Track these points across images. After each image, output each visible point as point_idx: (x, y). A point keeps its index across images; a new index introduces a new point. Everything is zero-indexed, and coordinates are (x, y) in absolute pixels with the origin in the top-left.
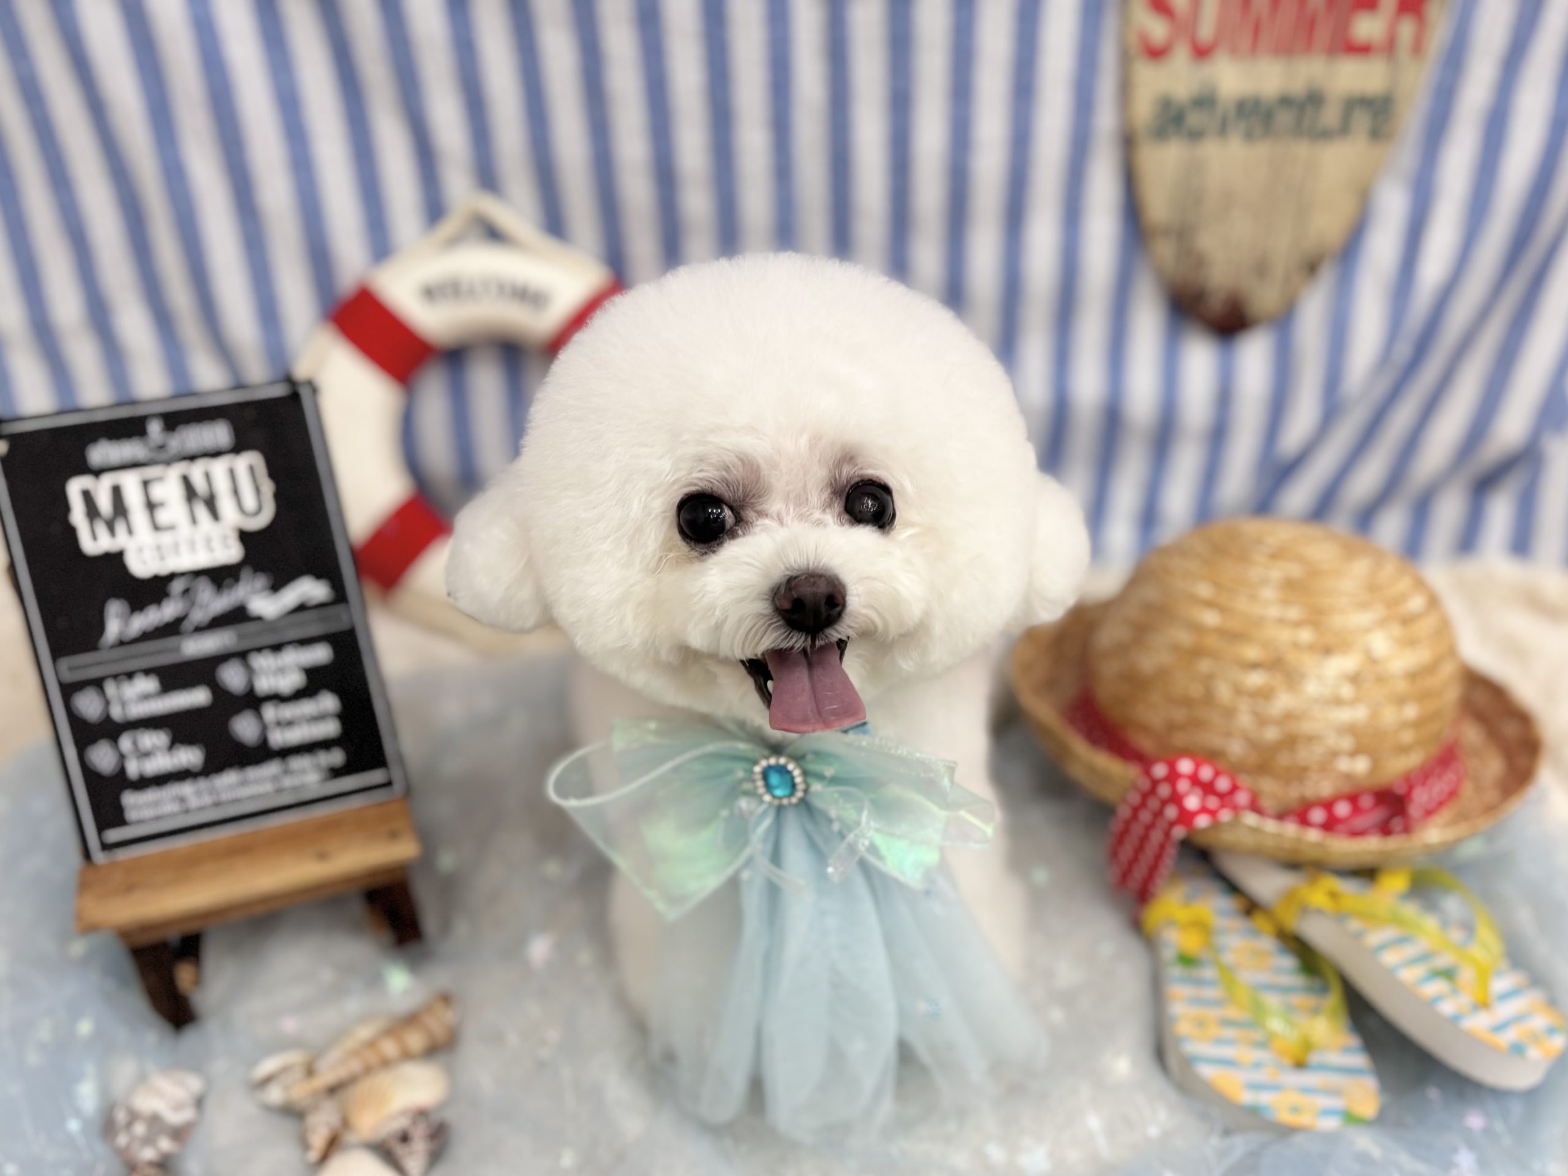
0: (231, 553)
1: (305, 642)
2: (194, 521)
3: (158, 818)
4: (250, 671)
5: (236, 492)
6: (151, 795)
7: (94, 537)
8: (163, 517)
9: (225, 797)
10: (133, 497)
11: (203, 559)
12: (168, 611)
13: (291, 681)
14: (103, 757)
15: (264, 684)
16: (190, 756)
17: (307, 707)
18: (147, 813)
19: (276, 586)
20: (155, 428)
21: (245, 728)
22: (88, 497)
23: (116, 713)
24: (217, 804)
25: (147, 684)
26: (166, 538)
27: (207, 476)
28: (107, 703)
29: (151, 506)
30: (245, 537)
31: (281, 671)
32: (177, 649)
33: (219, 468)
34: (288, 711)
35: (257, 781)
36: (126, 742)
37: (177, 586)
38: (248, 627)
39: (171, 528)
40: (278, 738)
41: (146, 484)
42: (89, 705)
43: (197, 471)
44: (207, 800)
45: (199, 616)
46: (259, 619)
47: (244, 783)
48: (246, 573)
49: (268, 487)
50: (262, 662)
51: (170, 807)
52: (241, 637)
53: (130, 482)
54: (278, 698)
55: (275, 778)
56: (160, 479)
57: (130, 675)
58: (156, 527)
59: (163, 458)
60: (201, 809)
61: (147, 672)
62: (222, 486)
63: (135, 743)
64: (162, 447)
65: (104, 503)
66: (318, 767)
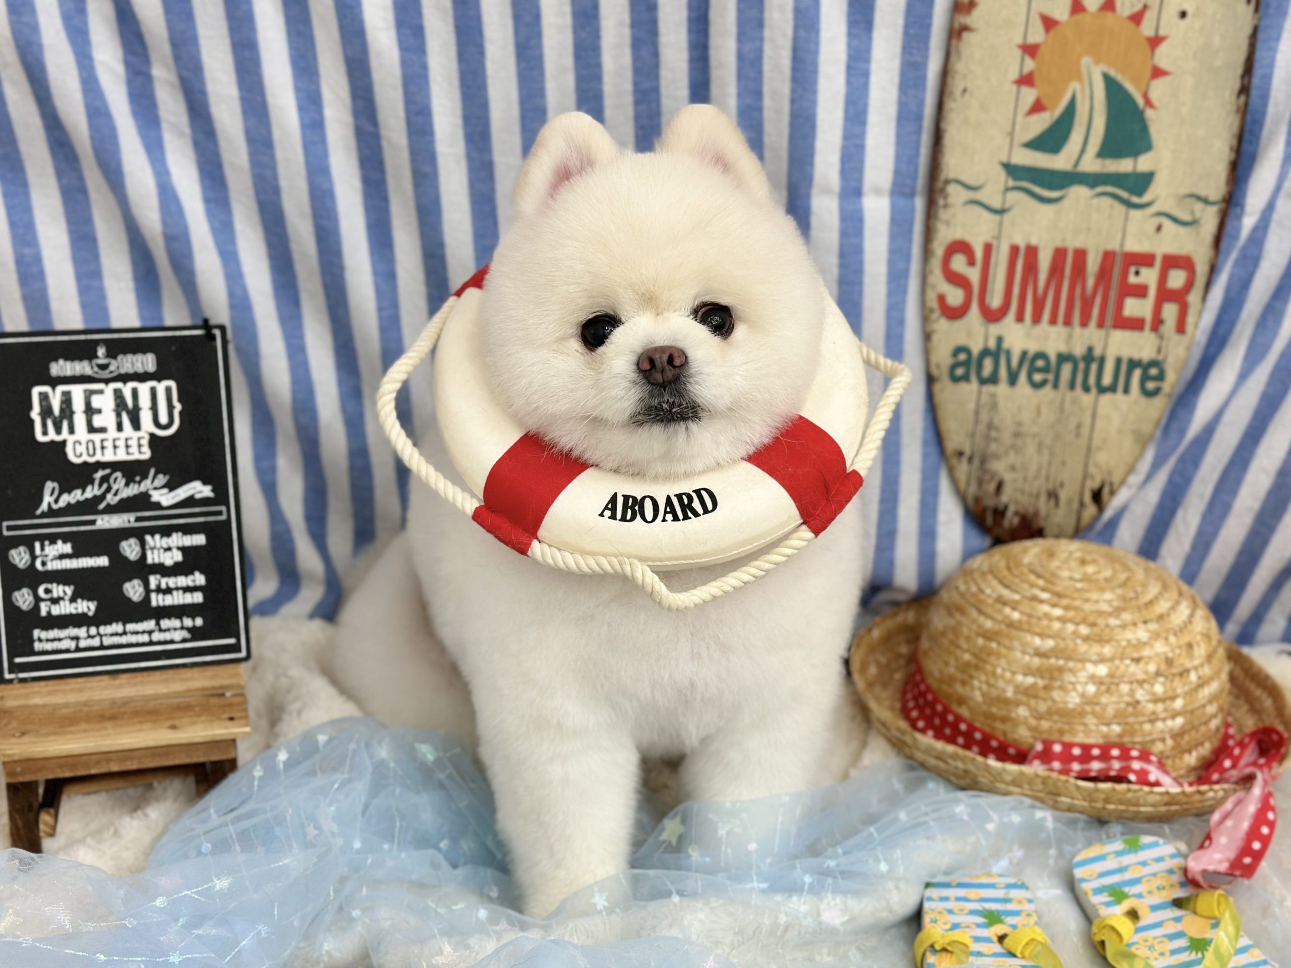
0: (142, 452)
1: (187, 530)
2: (120, 427)
3: (58, 651)
4: (144, 547)
5: (154, 410)
6: (54, 633)
7: (45, 430)
8: (97, 421)
10: (78, 405)
11: (121, 456)
12: (91, 492)
13: (171, 558)
14: (23, 599)
15: (152, 558)
16: (86, 607)
17: (182, 581)
18: (49, 646)
19: (173, 485)
20: (101, 353)
21: (133, 590)
22: (45, 401)
23: (40, 566)
24: (102, 647)
25: (67, 548)
26: (97, 437)
27: (135, 393)
28: (34, 557)
29: (90, 411)
30: (154, 442)
31: (169, 549)
32: (93, 522)
33: (144, 388)
34: (168, 581)
35: (136, 633)
36: (43, 590)
37: (100, 473)
38: (149, 512)
39: (103, 430)
40: (156, 600)
41: (88, 395)
42: (20, 558)
43: (127, 390)
44: (96, 642)
45: (111, 499)
46: (158, 506)
47: (125, 633)
48: (152, 470)
49: (178, 407)
50: (155, 541)
51: (67, 644)
53: (77, 392)
54: (161, 570)
55: (150, 633)
56: (101, 392)
57: (53, 539)
58: (91, 429)
59: (103, 377)
60: (90, 648)
61: (65, 538)
62: (145, 402)
63: (50, 592)
64: (103, 367)
65: (56, 405)
66: (184, 628)
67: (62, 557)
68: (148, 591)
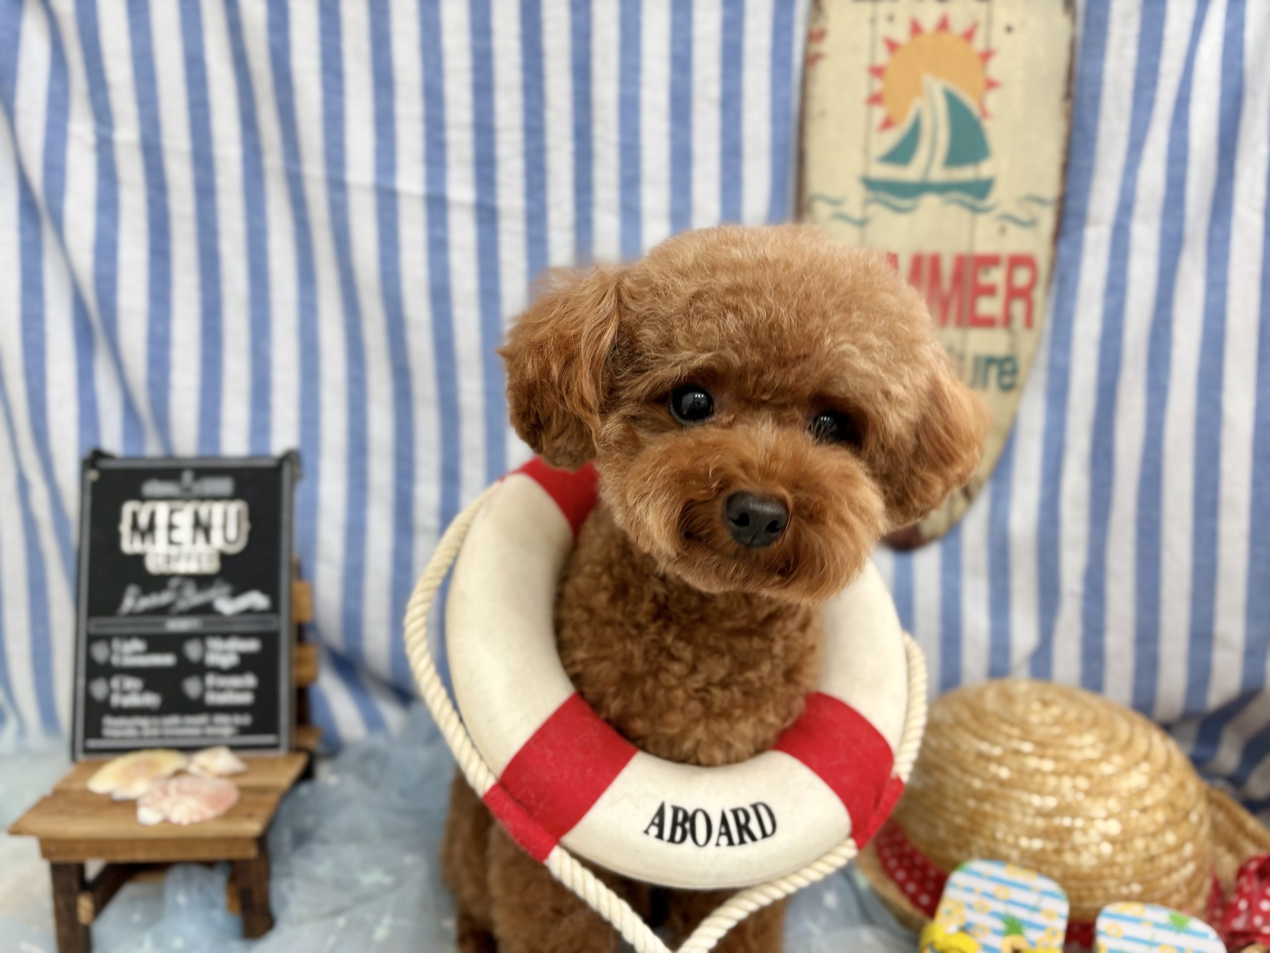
0: (210, 566)
1: (245, 635)
2: (194, 541)
3: (122, 738)
4: (205, 649)
5: (225, 527)
6: (121, 721)
7: (132, 542)
8: (177, 535)
9: (168, 732)
10: (161, 520)
11: (192, 567)
12: (164, 598)
13: (228, 661)
14: (99, 689)
15: (212, 659)
16: (151, 700)
17: (235, 681)
18: (116, 733)
19: (235, 594)
20: (187, 477)
21: (192, 687)
22: (135, 516)
23: (116, 661)
24: (161, 737)
25: (138, 645)
26: (174, 550)
27: (210, 514)
28: (111, 652)
29: (171, 527)
30: (224, 558)
31: (225, 652)
32: (162, 624)
33: (218, 509)
34: (223, 681)
35: (191, 726)
36: (115, 683)
37: (174, 583)
38: (211, 618)
39: (178, 544)
40: (212, 698)
41: (172, 512)
42: (100, 652)
43: (204, 509)
44: (155, 732)
45: (182, 605)
46: (218, 614)
47: (182, 726)
48: (218, 582)
49: (246, 526)
50: (215, 644)
51: (132, 732)
52: (205, 624)
53: (162, 510)
54: (219, 671)
55: (203, 726)
56: (180, 510)
57: (128, 637)
58: (171, 542)
59: (187, 497)
60: (151, 737)
61: (141, 637)
62: (217, 521)
63: (121, 684)
64: (188, 490)
65: (143, 521)
66: (233, 725)
67: (136, 654)
68: (204, 689)
